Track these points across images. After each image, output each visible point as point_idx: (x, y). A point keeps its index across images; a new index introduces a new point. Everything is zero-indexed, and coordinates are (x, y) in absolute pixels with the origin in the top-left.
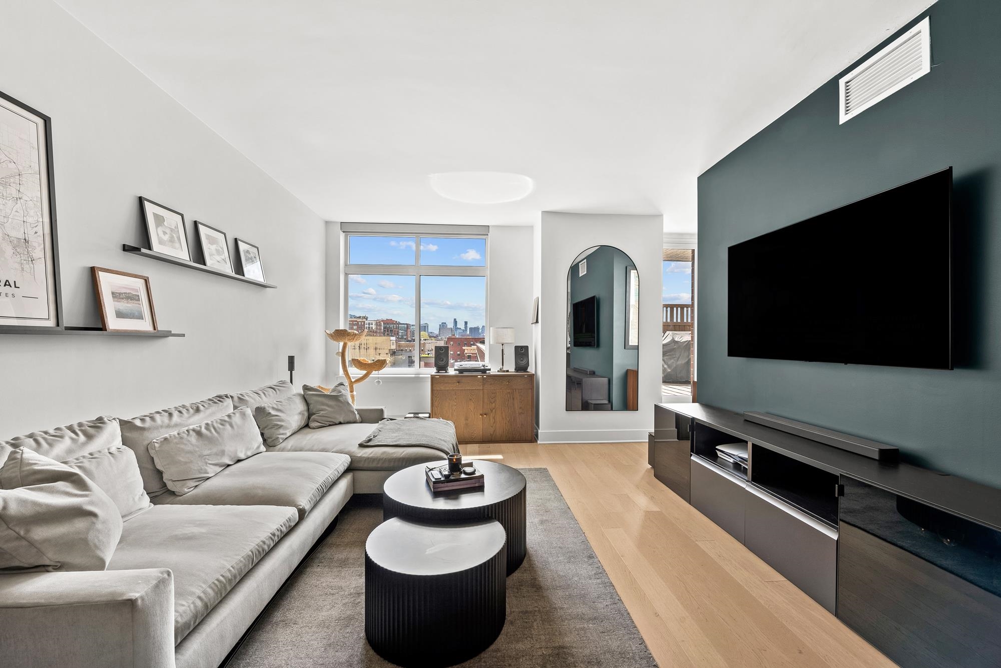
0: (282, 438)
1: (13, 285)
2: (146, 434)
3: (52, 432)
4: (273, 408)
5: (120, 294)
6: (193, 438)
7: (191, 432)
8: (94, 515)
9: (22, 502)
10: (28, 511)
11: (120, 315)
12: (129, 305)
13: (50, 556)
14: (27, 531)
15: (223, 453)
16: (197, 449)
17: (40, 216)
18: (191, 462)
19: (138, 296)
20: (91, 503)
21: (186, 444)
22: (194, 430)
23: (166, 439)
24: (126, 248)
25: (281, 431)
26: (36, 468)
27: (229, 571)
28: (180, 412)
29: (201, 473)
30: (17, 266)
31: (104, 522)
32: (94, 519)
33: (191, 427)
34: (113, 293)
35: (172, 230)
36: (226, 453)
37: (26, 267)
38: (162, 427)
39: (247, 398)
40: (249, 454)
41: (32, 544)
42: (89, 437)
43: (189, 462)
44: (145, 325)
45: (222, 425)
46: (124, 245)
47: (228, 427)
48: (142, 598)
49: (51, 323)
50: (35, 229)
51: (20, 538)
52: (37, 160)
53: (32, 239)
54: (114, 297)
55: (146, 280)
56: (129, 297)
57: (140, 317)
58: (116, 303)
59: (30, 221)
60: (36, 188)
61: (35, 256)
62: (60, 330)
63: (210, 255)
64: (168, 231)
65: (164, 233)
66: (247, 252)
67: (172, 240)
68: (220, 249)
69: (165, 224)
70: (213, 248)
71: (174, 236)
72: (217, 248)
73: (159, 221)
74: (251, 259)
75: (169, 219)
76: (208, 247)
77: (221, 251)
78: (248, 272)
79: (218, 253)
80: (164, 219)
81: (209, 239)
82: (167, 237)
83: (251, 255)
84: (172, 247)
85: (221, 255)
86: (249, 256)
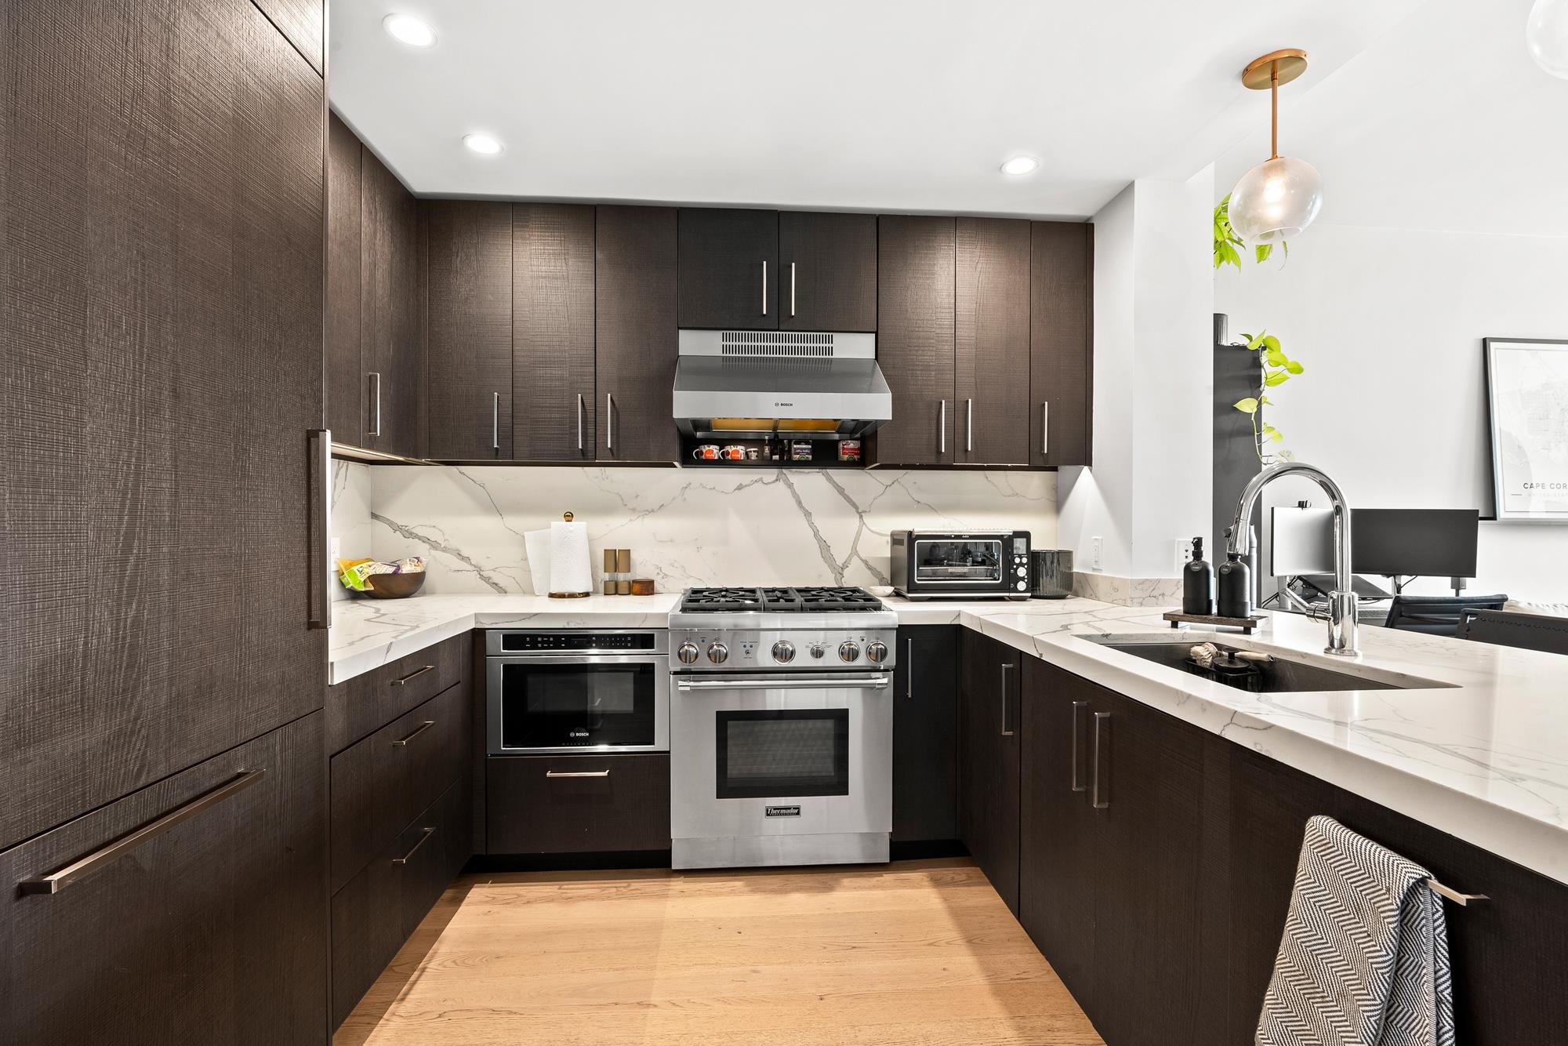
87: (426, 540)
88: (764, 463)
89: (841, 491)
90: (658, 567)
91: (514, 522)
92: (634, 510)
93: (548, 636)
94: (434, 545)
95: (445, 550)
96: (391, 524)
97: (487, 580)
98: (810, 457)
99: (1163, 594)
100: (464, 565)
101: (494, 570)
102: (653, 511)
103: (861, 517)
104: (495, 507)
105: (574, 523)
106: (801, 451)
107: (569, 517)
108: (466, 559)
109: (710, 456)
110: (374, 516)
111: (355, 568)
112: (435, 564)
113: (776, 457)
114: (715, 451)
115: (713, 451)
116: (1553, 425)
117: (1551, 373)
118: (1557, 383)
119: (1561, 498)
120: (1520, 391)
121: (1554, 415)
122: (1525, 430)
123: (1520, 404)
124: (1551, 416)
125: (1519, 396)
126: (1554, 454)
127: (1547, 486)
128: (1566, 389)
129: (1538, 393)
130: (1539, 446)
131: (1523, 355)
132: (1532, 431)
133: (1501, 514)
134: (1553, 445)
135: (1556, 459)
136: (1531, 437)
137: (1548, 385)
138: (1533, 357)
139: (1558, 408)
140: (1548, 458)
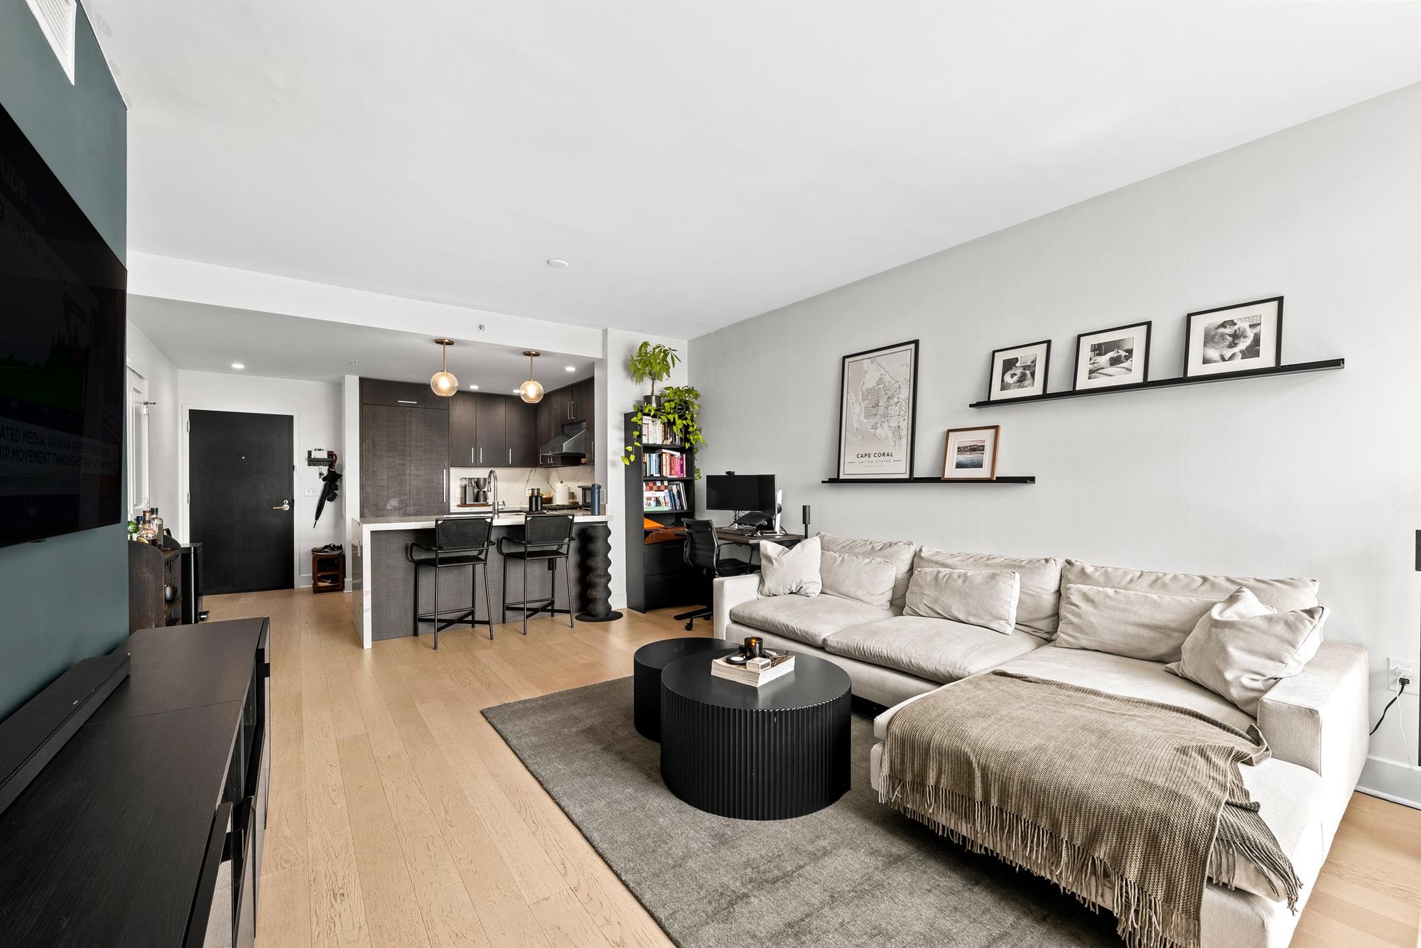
1: (890, 454)
5: (965, 448)
7: (935, 573)
11: (960, 465)
12: (970, 456)
16: (927, 587)
17: (907, 408)
19: (984, 446)
21: (923, 579)
22: (939, 572)
24: (975, 405)
29: (917, 607)
30: (894, 443)
34: (959, 448)
35: (1025, 368)
36: (943, 602)
37: (898, 443)
38: (932, 561)
42: (882, 548)
44: (983, 473)
46: (970, 405)
49: (907, 476)
50: (904, 418)
52: (907, 373)
53: (901, 424)
54: (958, 451)
55: (996, 428)
56: (974, 449)
57: (980, 465)
58: (959, 456)
59: (902, 413)
60: (906, 393)
61: (902, 434)
62: (912, 480)
63: (1091, 372)
64: (1019, 372)
65: (1013, 375)
66: (1223, 325)
67: (1022, 379)
68: (1123, 354)
69: (1018, 365)
70: (1104, 360)
71: (1028, 372)
72: (1116, 355)
73: (1009, 365)
74: (1230, 335)
75: (1024, 356)
76: (1092, 361)
77: (1125, 356)
78: (1206, 361)
79: (1115, 362)
80: (1017, 360)
81: (1099, 350)
82: (1016, 378)
83: (1236, 327)
84: (1019, 387)
85: (1123, 362)
86: (1229, 330)
116: (881, 410)
117: (883, 372)
118: (887, 379)
119: (880, 464)
120: (862, 388)
121: (882, 403)
122: (862, 416)
123: (861, 398)
124: (880, 404)
125: (860, 393)
126: (879, 431)
127: (872, 455)
128: (893, 382)
129: (873, 388)
130: (870, 427)
131: (866, 362)
132: (867, 417)
133: (842, 477)
134: (879, 425)
135: (880, 435)
136: (865, 421)
137: (880, 381)
138: (872, 362)
139: (886, 397)
140: (875, 435)
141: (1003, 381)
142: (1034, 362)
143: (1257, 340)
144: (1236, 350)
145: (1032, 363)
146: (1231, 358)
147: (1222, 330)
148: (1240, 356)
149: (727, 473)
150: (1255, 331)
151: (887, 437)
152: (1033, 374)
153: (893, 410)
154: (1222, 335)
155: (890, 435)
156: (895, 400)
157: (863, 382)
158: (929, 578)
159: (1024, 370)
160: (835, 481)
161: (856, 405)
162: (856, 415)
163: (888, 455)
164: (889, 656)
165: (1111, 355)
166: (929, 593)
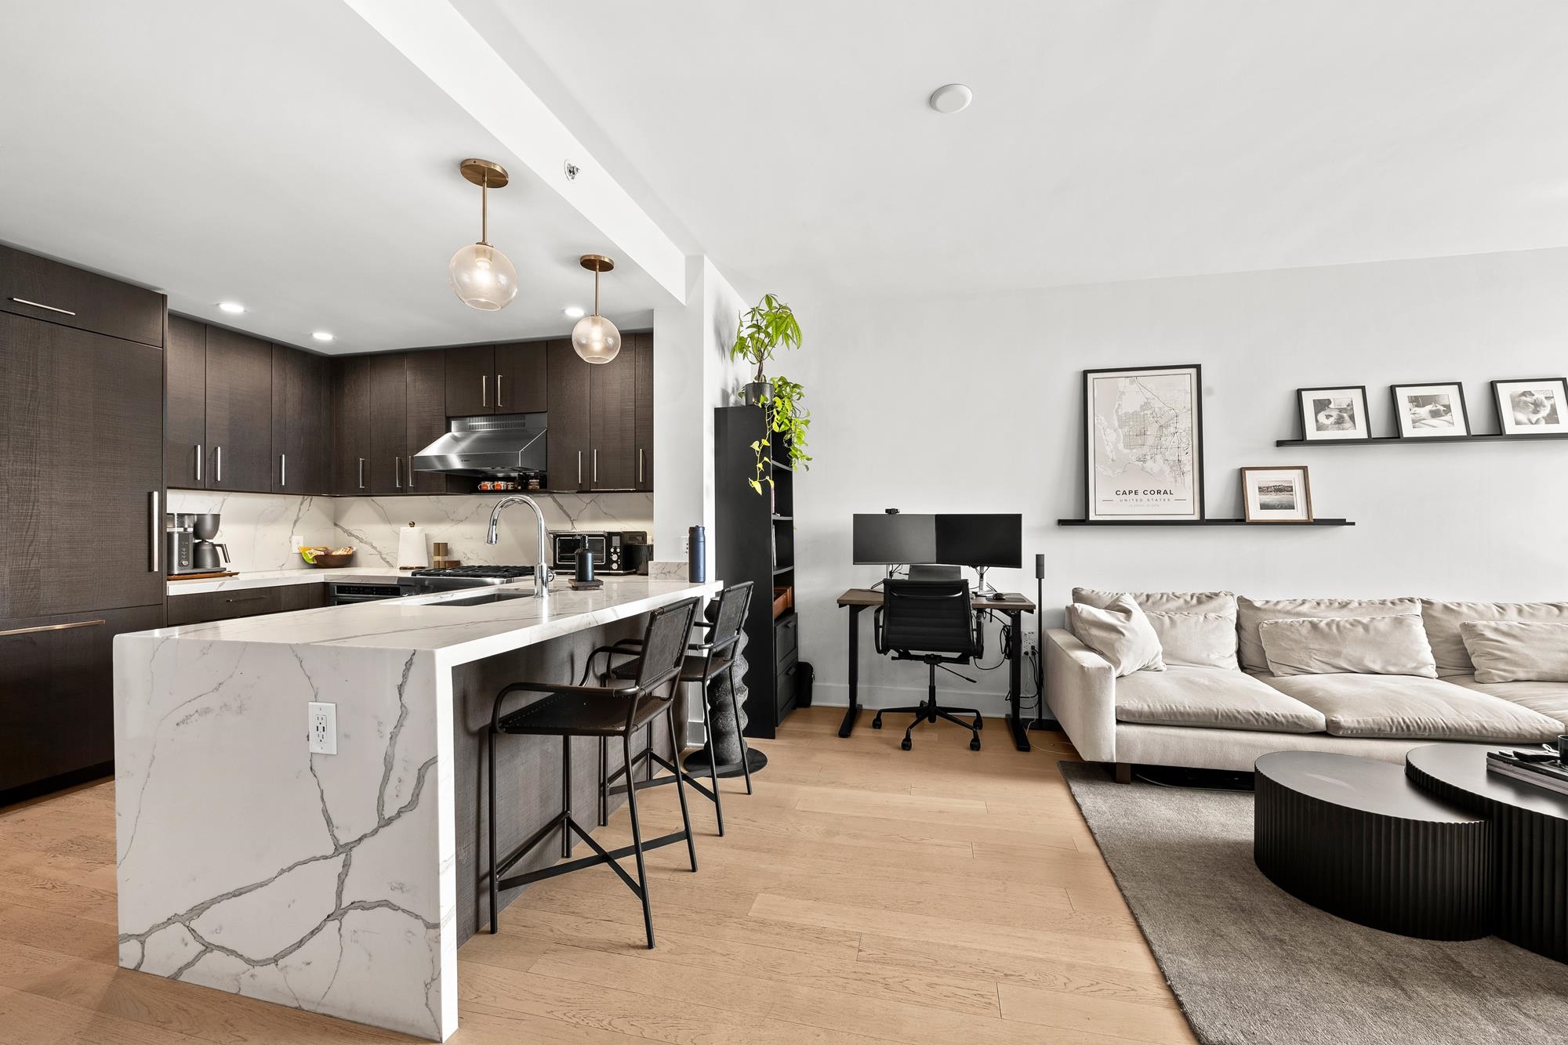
0: (1500, 676)
1: (1169, 492)
2: (1261, 615)
3: (1177, 594)
4: (1496, 630)
5: (1268, 488)
6: (1305, 630)
7: (1306, 623)
8: (1123, 635)
9: (1090, 613)
10: (1090, 618)
11: (1264, 507)
12: (1277, 497)
13: (1096, 646)
14: (1089, 628)
15: (1338, 654)
16: (1304, 640)
17: (1190, 440)
18: (1293, 650)
19: (1292, 487)
20: (1124, 628)
21: (1292, 632)
22: (1311, 622)
23: (1276, 623)
24: (1280, 444)
25: (1501, 665)
26: (1120, 603)
27: (1184, 707)
28: (1318, 604)
29: (1300, 664)
30: (1173, 480)
31: (1128, 641)
32: (1122, 636)
33: (1310, 619)
34: (1259, 488)
35: (1341, 410)
36: (1342, 655)
37: (1179, 479)
38: (1279, 611)
39: (1464, 609)
40: (1392, 669)
41: (1090, 635)
42: (1200, 602)
43: (1290, 650)
44: (1299, 514)
45: (1352, 625)
46: (1278, 441)
47: (1360, 629)
48: (1088, 668)
49: (1196, 517)
50: (1186, 451)
51: (1086, 630)
52: (1189, 400)
53: (1184, 458)
54: (1260, 491)
55: (1305, 469)
56: (1279, 489)
57: (1292, 507)
58: (1262, 496)
59: (1183, 445)
60: (1187, 422)
61: (1185, 470)
62: (1203, 522)
63: (1414, 422)
64: (1335, 414)
65: (1328, 417)
66: (1524, 394)
67: (1340, 421)
68: (1442, 408)
69: (1332, 406)
70: (1424, 411)
71: (1345, 415)
72: (1434, 408)
73: (1321, 406)
74: (1532, 403)
75: (1339, 399)
76: (1412, 412)
77: (1444, 410)
78: (1518, 423)
79: (1435, 414)
80: (1329, 402)
81: (1417, 401)
82: (1332, 420)
83: (1534, 398)
84: (1339, 429)
85: (1443, 416)
86: (1529, 399)
87: (357, 537)
88: (515, 491)
89: (561, 507)
90: (464, 553)
91: (395, 527)
92: (453, 520)
93: (355, 587)
94: (361, 540)
95: (366, 543)
96: (342, 528)
97: (384, 559)
98: (538, 487)
99: (670, 572)
100: (373, 551)
101: (387, 554)
102: (462, 521)
103: (572, 523)
104: (388, 519)
105: (416, 528)
106: (534, 483)
107: (412, 524)
108: (375, 548)
109: (485, 488)
110: (336, 525)
111: (307, 552)
112: (362, 551)
113: (520, 488)
114: (489, 485)
115: (488, 485)
116: (1150, 440)
117: (1149, 395)
118: (1157, 404)
119: (1155, 502)
120: (1117, 411)
121: (1152, 430)
122: (1121, 446)
123: (1116, 424)
124: (1148, 433)
125: (1115, 418)
126: (1149, 464)
127: (1140, 492)
128: (1166, 409)
129: (1135, 413)
130: (1134, 458)
131: (1122, 381)
132: (1128, 446)
133: (1092, 517)
134: (1148, 457)
135: (1152, 469)
136: (1126, 451)
137: (1146, 406)
138: (1132, 383)
139: (1157, 426)
140: (1143, 469)
141: (1317, 421)
142: (1350, 405)
143: (1554, 410)
144: (1539, 416)
145: (1348, 406)
146: (1537, 422)
147: (1523, 398)
148: (1544, 421)
149: (887, 511)
150: (1551, 402)
151: (1162, 472)
152: (1352, 418)
153: (1169, 441)
154: (1526, 403)
155: (1167, 469)
156: (1172, 430)
157: (1119, 405)
158: (1304, 631)
159: (1340, 412)
160: (1082, 521)
161: (1109, 431)
162: (1110, 443)
163: (1165, 492)
164: (1450, 725)
165: (1429, 408)
166: (1317, 647)
